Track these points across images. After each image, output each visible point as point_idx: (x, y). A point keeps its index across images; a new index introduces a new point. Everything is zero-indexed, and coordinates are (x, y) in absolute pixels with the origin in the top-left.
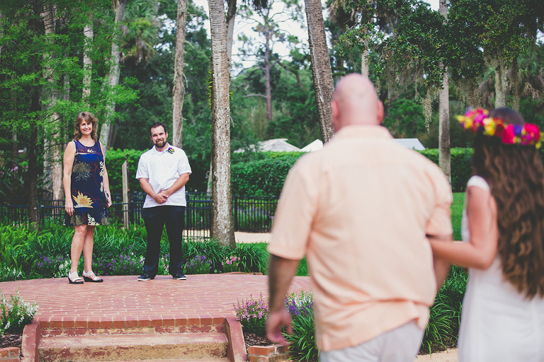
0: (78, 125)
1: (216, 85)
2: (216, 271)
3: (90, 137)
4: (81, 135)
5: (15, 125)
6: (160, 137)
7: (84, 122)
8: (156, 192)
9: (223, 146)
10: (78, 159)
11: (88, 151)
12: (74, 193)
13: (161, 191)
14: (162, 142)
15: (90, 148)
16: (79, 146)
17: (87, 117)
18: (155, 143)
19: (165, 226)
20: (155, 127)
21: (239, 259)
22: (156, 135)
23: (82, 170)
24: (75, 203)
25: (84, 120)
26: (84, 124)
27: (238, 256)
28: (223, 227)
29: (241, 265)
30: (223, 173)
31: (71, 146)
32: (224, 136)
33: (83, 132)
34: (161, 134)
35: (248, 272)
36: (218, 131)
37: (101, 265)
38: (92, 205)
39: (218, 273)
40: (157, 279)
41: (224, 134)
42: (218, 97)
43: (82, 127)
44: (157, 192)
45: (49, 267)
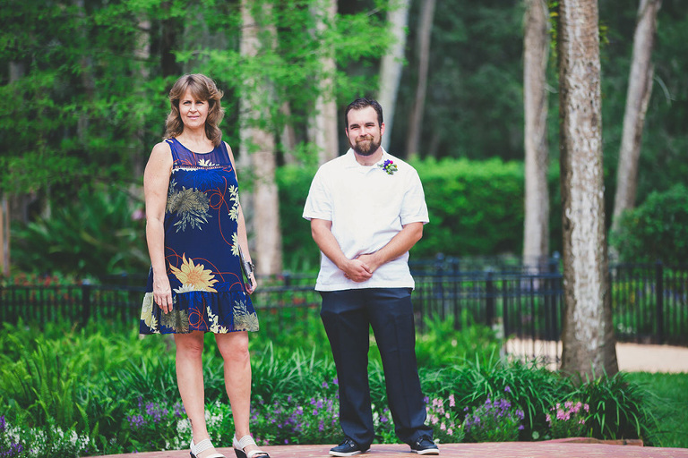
0: (176, 103)
1: (568, 11)
2: (536, 435)
3: (202, 132)
4: (180, 127)
5: (120, 108)
6: (364, 131)
7: (188, 97)
8: (347, 255)
9: (585, 149)
10: (178, 181)
11: (202, 163)
12: (172, 259)
13: (358, 256)
14: (368, 142)
15: (205, 156)
16: (178, 152)
17: (197, 87)
18: (354, 143)
19: (372, 339)
20: (358, 108)
21: (587, 407)
22: (356, 126)
23: (188, 205)
24: (175, 283)
25: (189, 91)
26: (189, 102)
27: (584, 402)
28: (589, 335)
29: (592, 423)
30: (586, 212)
31: (162, 151)
32: (586, 128)
33: (186, 120)
34: (368, 125)
35: (610, 438)
36: (573, 117)
37: (271, 421)
38: (215, 286)
39: (541, 439)
40: (376, 452)
41: (587, 124)
42: (571, 38)
43: (184, 109)
44: (349, 254)
45: (157, 425)
